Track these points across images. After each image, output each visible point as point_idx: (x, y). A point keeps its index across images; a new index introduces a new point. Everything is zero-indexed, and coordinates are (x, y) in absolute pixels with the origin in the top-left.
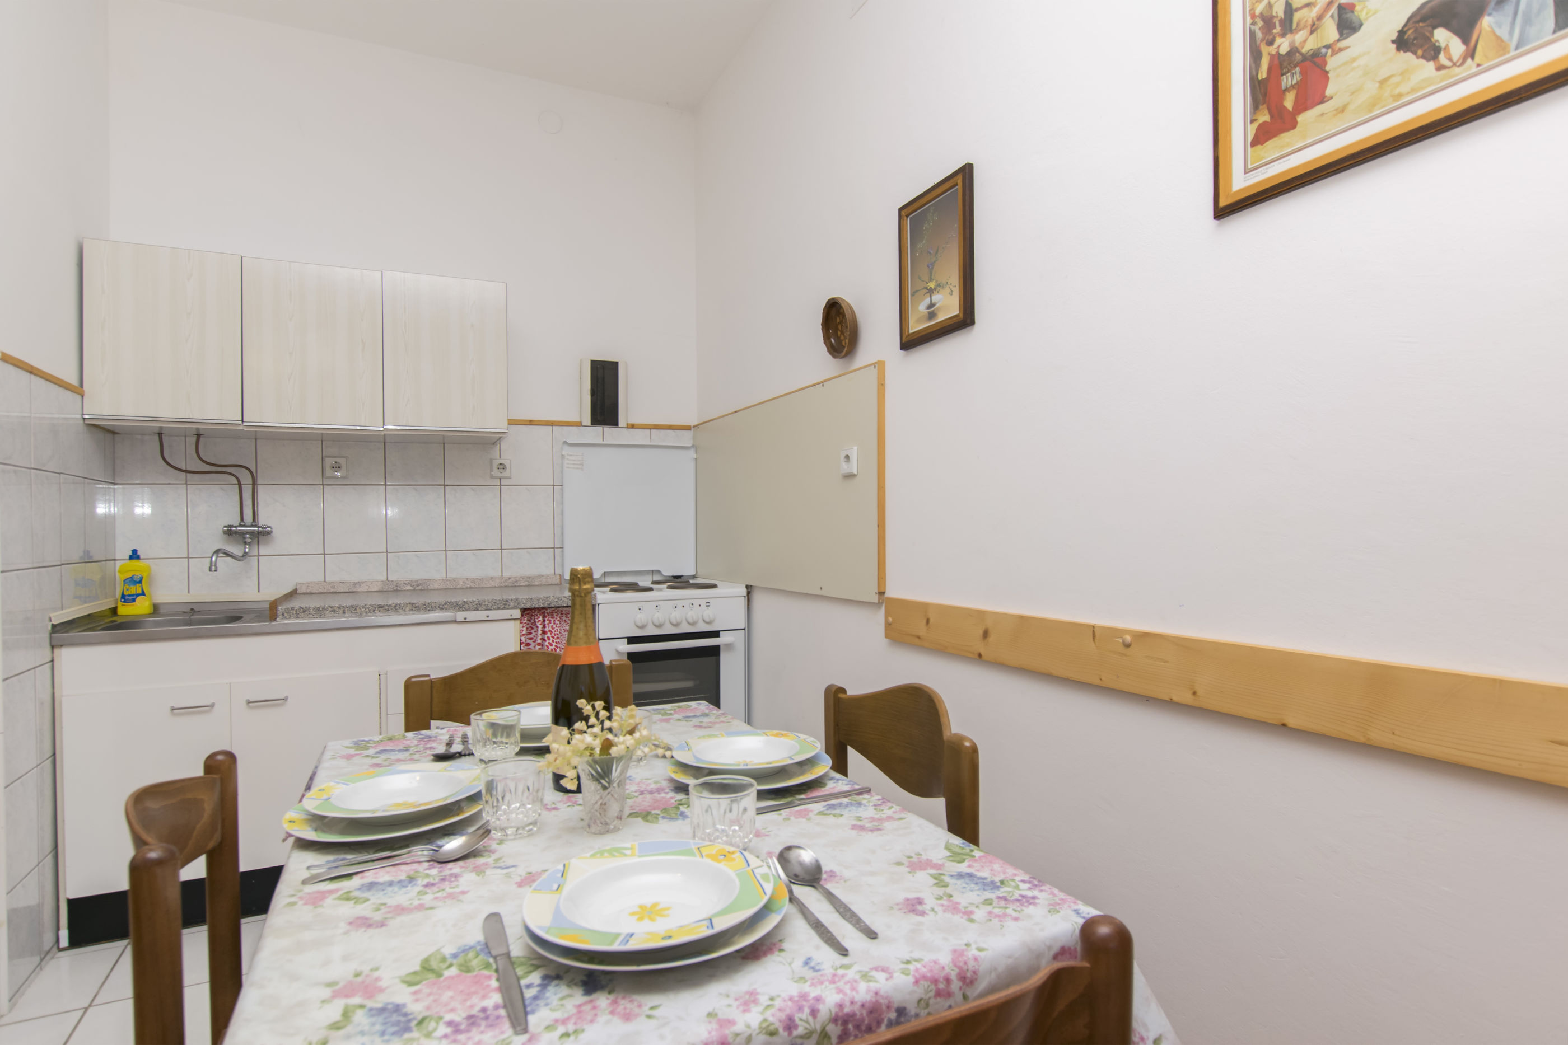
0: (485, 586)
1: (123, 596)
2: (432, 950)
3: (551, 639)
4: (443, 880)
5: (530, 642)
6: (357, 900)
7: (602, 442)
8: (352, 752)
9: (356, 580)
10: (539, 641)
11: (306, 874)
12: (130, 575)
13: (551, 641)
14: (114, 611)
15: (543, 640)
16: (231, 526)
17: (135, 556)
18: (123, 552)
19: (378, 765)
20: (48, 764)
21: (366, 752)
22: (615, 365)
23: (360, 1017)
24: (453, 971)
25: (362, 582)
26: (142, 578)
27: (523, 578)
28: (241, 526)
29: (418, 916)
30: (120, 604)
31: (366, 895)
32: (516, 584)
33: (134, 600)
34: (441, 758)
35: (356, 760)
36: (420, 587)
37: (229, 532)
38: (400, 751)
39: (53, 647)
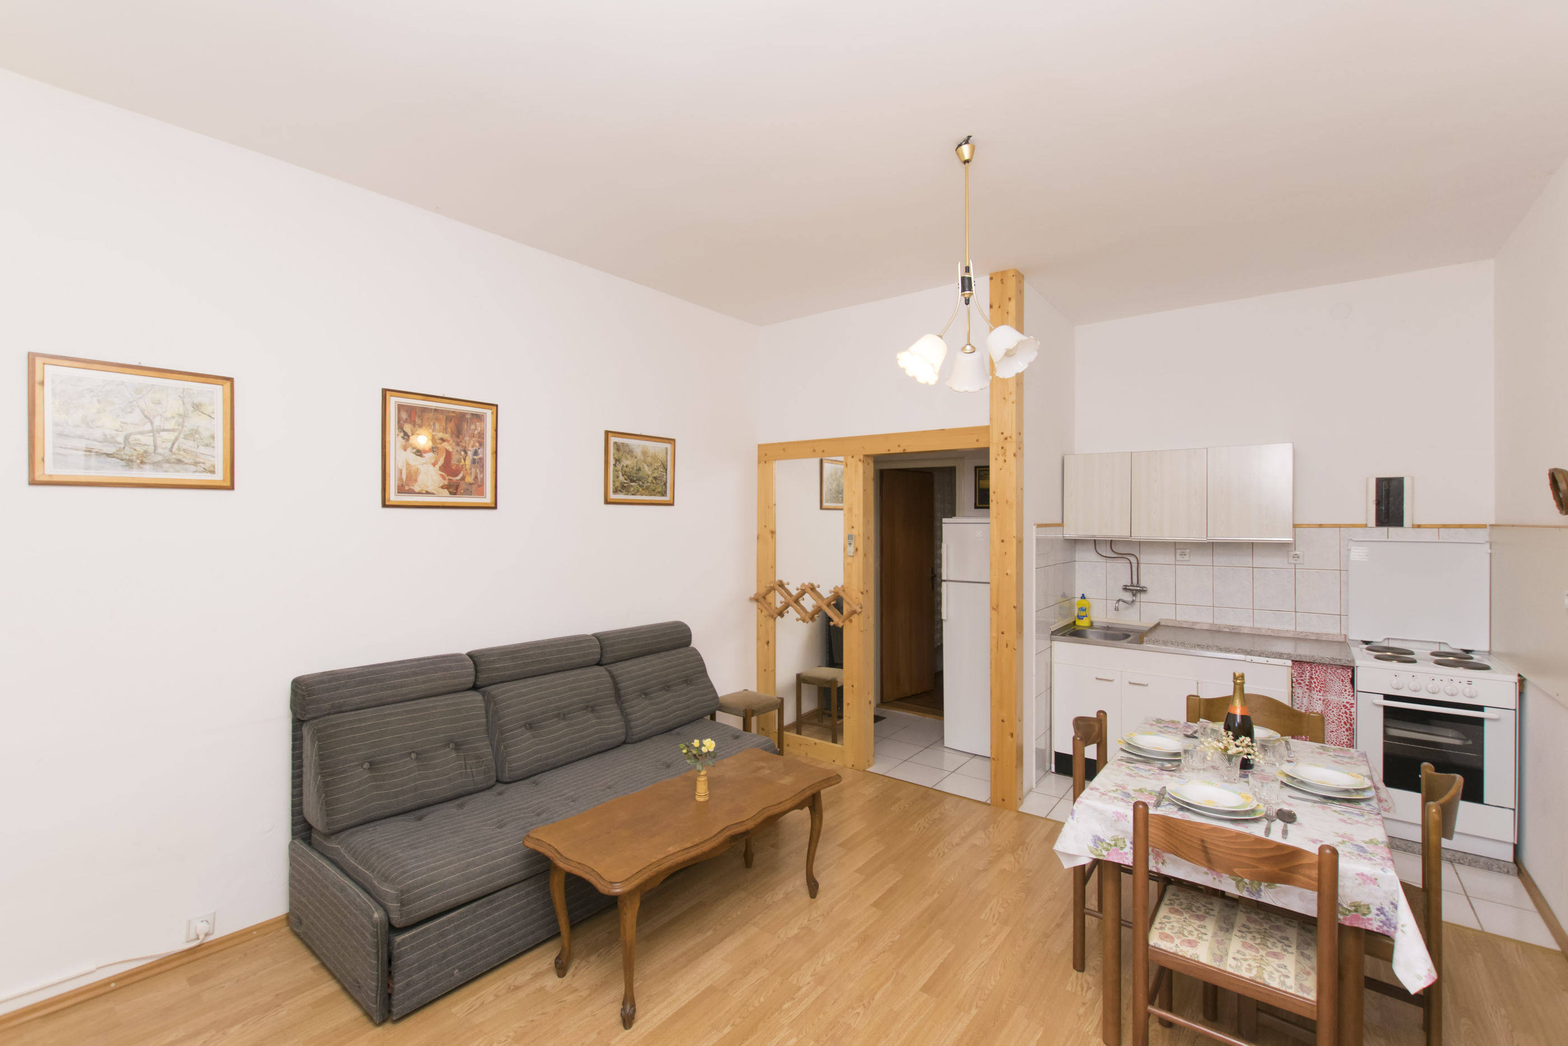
0: (1282, 635)
1: (1078, 616)
2: (1144, 787)
3: (1317, 683)
4: (1159, 774)
5: (1302, 682)
6: (1131, 770)
7: (1387, 540)
8: (1154, 723)
9: (1195, 621)
10: (1307, 683)
11: (1120, 758)
12: (1081, 606)
13: (1316, 685)
14: (1074, 622)
15: (1310, 682)
16: (1126, 586)
17: (1083, 597)
18: (1078, 595)
19: (1161, 732)
20: (1049, 690)
21: (1159, 725)
22: (1400, 481)
23: (1119, 792)
24: (1147, 793)
25: (1198, 623)
26: (1086, 609)
27: (1313, 633)
28: (1131, 586)
29: (1146, 780)
30: (1077, 619)
31: (1134, 769)
32: (1306, 637)
33: (1082, 619)
34: (1187, 736)
35: (1154, 727)
36: (1235, 631)
37: (1125, 589)
38: (1173, 728)
39: (1051, 641)
